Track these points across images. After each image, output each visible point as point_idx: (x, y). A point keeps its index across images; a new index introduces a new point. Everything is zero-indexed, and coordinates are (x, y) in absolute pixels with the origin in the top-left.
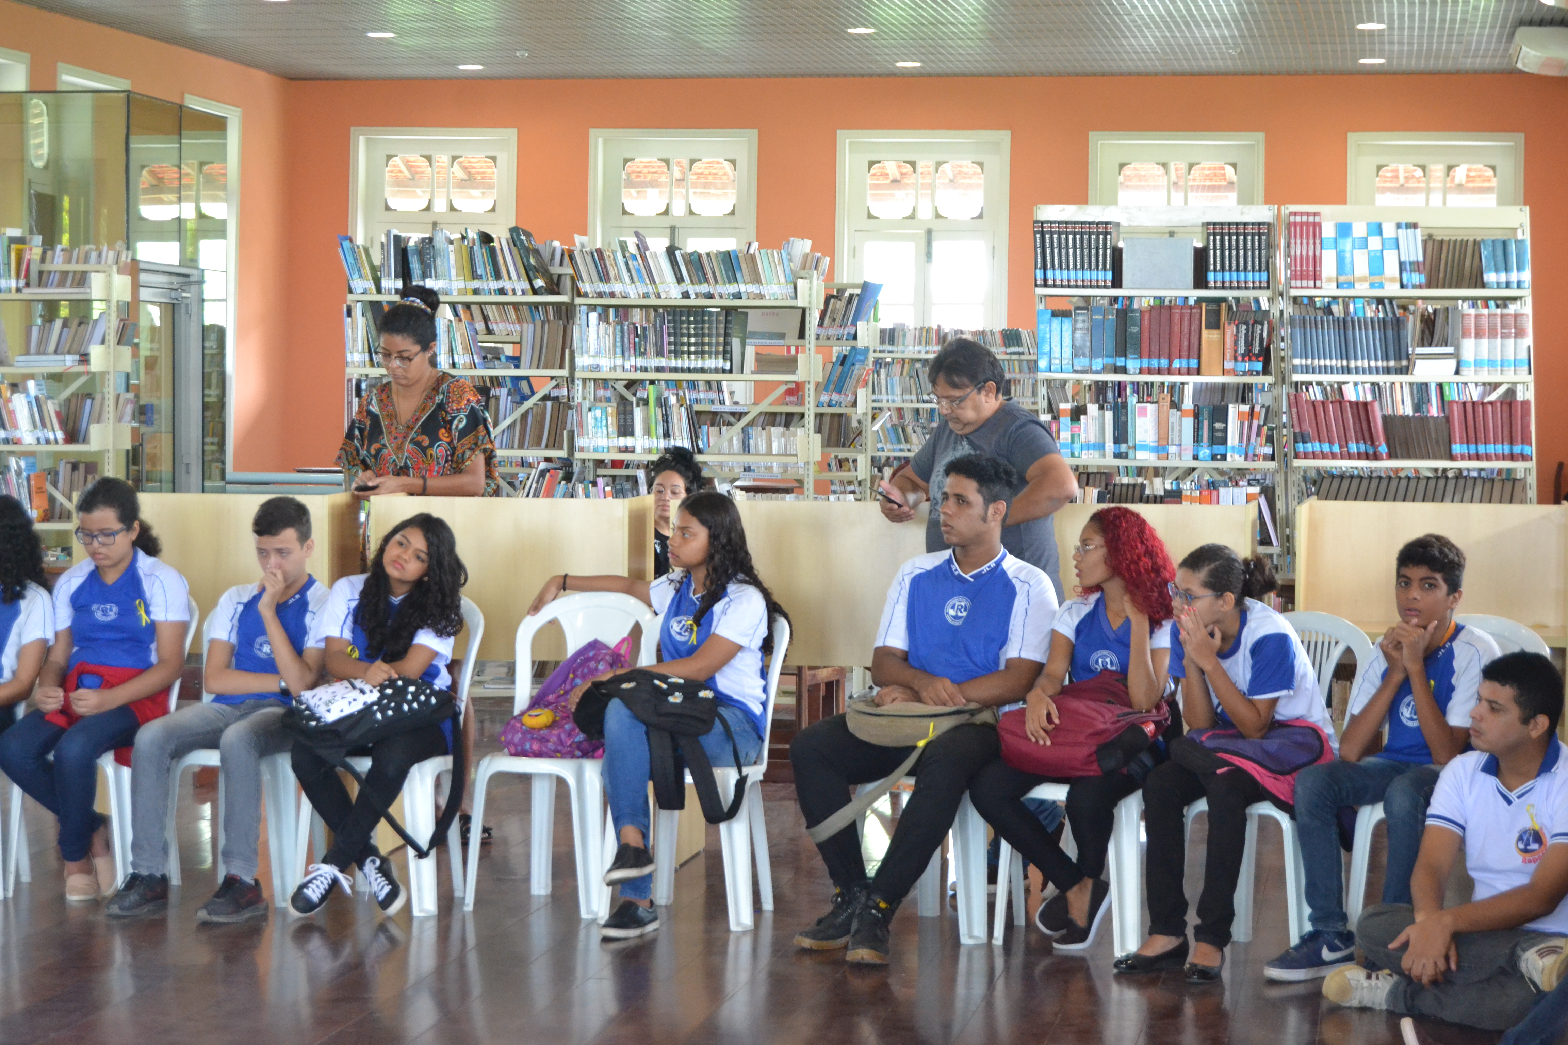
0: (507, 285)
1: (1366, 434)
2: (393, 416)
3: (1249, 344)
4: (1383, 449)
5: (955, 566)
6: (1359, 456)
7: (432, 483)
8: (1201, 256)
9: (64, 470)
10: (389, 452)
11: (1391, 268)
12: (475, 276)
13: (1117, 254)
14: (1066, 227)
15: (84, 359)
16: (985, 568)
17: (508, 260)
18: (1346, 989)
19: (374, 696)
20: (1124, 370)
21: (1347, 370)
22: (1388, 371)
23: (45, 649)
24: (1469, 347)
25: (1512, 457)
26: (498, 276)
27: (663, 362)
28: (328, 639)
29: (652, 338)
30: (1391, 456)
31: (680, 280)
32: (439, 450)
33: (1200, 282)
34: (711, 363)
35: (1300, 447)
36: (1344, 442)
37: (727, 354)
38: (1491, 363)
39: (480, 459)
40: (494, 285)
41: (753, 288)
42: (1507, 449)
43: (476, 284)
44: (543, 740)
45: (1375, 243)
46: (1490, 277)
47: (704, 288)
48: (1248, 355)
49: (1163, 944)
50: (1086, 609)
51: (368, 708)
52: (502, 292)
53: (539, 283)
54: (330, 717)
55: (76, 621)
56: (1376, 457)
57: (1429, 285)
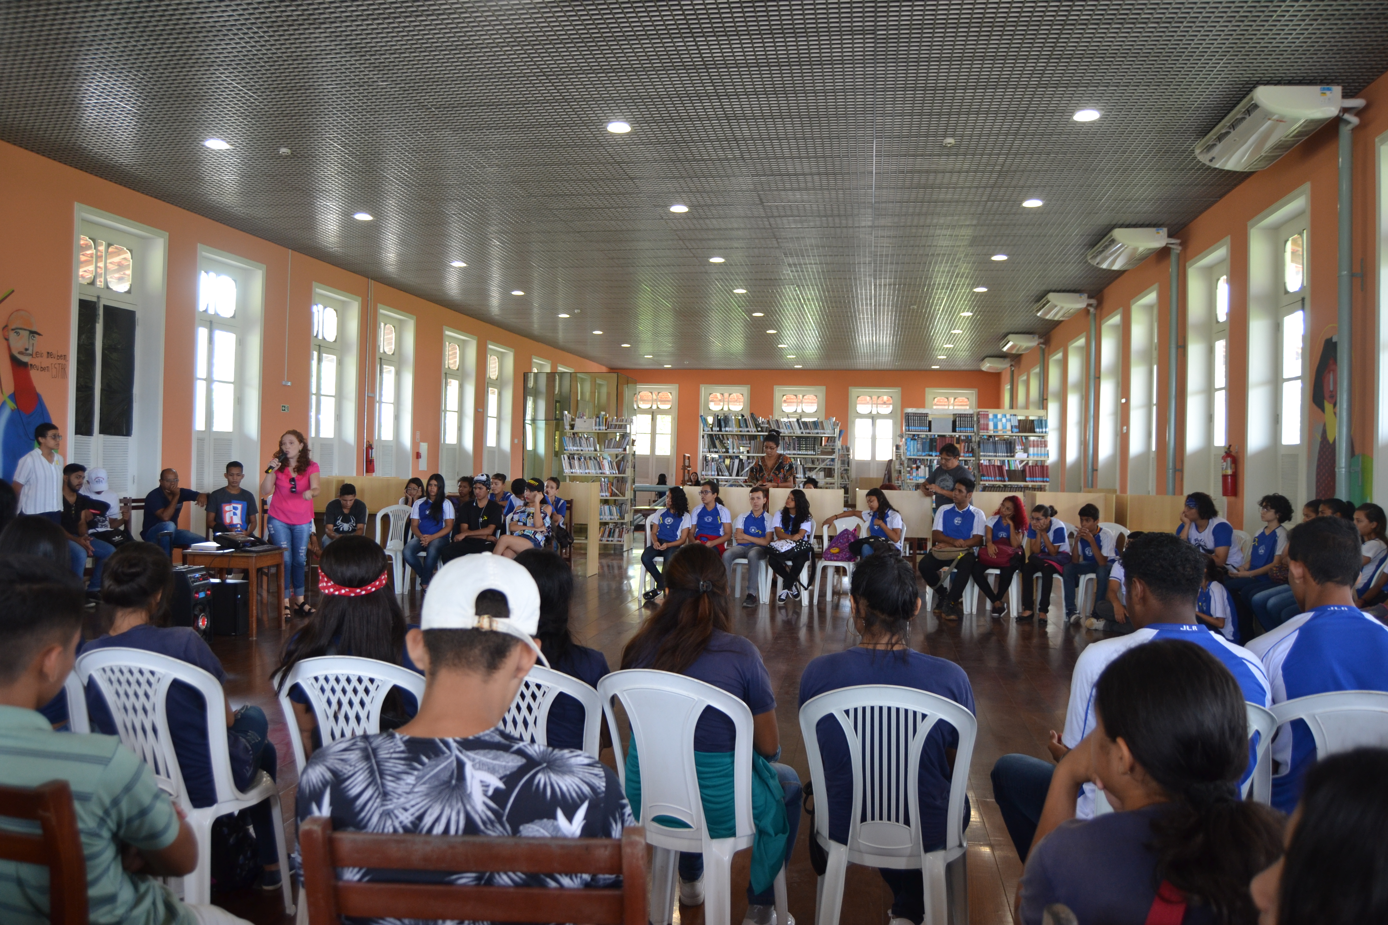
0: (750, 430)
1: (1001, 474)
2: (766, 466)
3: (968, 448)
4: (1007, 479)
5: (957, 509)
6: (1000, 481)
7: (780, 485)
8: (954, 422)
9: (615, 482)
10: (766, 475)
11: (1009, 427)
12: (740, 427)
13: (930, 422)
14: (915, 414)
15: (625, 450)
16: (965, 509)
17: (750, 422)
18: (1092, 624)
19: (794, 545)
20: (931, 456)
21: (996, 456)
22: (1007, 456)
23: (689, 529)
24: (1031, 450)
25: (1043, 482)
26: (747, 427)
27: (795, 452)
28: (775, 528)
29: (792, 445)
30: (1009, 481)
31: (800, 428)
32: (781, 475)
33: (954, 430)
34: (810, 452)
35: (982, 478)
36: (995, 477)
37: (814, 450)
38: (1038, 454)
39: (792, 478)
40: (746, 429)
41: (822, 431)
42: (1042, 479)
43: (741, 429)
44: (838, 557)
45: (1004, 420)
46: (1037, 430)
47: (808, 431)
48: (968, 452)
49: (1028, 613)
50: (996, 520)
51: (793, 548)
52: (748, 431)
53: (759, 429)
54: (783, 551)
55: (698, 522)
56: (1004, 481)
57: (1019, 432)
